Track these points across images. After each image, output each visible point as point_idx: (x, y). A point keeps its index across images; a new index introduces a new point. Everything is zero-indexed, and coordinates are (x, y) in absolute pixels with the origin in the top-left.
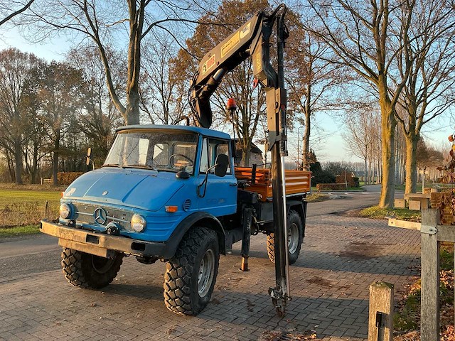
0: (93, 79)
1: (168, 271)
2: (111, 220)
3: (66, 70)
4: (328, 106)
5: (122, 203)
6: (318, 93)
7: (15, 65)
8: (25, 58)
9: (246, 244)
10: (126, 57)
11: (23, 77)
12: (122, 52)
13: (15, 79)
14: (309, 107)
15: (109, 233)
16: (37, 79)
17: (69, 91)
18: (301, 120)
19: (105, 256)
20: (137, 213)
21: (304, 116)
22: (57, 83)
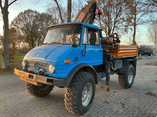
0: (56, 18)
1: (66, 93)
2: (41, 68)
3: (47, 15)
4: (143, 23)
5: (45, 60)
6: (139, 18)
7: (30, 15)
8: (33, 12)
9: (108, 78)
10: (66, 9)
11: (33, 18)
12: (65, 8)
13: (31, 19)
14: (135, 23)
15: (38, 74)
16: (38, 19)
17: (48, 23)
18: (131, 29)
19: (36, 85)
20: (51, 64)
21: (133, 27)
22: (44, 20)
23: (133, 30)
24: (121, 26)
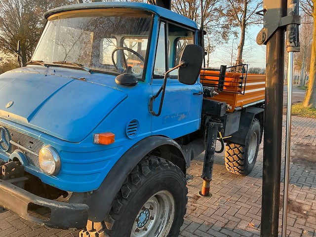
5: (26, 123)
6: (253, 10)
9: (208, 165)
14: (245, 21)
18: (236, 34)
20: (47, 143)
21: (239, 30)
22: (49, 3)
23: (240, 35)
24: (216, 26)
